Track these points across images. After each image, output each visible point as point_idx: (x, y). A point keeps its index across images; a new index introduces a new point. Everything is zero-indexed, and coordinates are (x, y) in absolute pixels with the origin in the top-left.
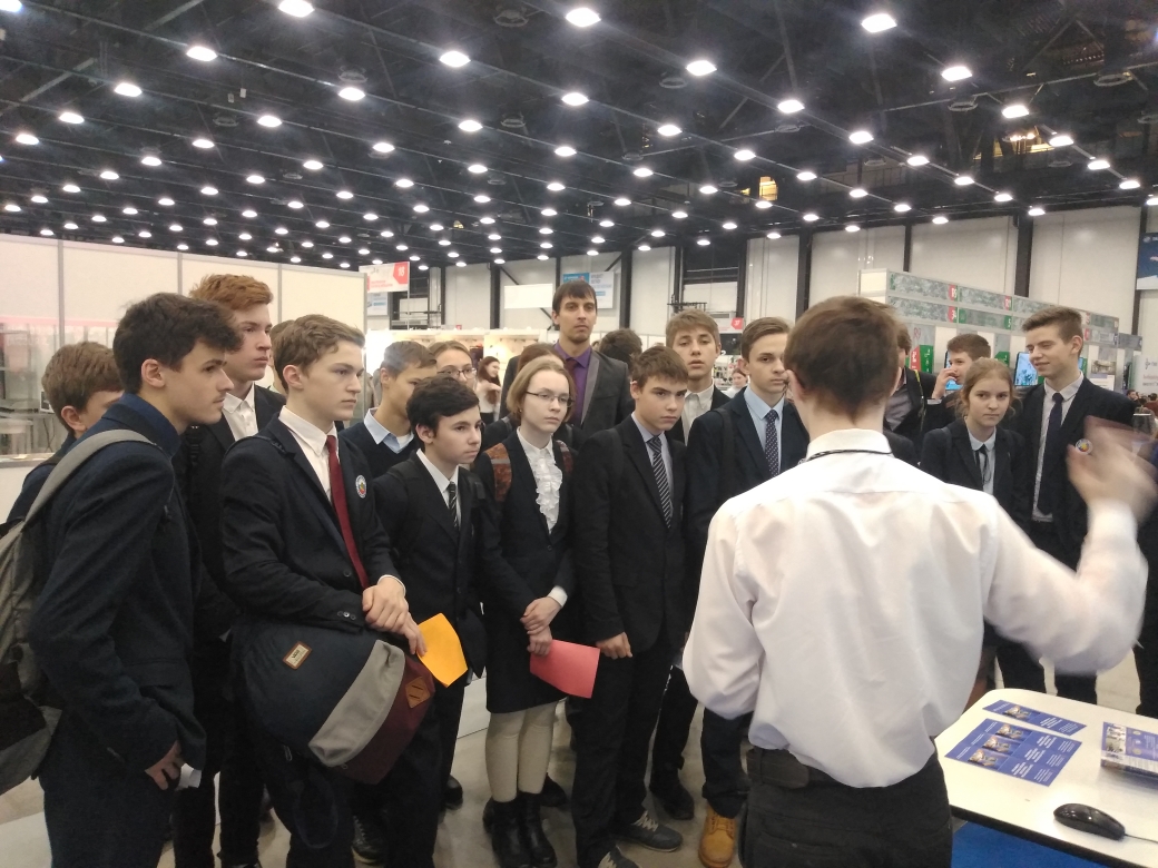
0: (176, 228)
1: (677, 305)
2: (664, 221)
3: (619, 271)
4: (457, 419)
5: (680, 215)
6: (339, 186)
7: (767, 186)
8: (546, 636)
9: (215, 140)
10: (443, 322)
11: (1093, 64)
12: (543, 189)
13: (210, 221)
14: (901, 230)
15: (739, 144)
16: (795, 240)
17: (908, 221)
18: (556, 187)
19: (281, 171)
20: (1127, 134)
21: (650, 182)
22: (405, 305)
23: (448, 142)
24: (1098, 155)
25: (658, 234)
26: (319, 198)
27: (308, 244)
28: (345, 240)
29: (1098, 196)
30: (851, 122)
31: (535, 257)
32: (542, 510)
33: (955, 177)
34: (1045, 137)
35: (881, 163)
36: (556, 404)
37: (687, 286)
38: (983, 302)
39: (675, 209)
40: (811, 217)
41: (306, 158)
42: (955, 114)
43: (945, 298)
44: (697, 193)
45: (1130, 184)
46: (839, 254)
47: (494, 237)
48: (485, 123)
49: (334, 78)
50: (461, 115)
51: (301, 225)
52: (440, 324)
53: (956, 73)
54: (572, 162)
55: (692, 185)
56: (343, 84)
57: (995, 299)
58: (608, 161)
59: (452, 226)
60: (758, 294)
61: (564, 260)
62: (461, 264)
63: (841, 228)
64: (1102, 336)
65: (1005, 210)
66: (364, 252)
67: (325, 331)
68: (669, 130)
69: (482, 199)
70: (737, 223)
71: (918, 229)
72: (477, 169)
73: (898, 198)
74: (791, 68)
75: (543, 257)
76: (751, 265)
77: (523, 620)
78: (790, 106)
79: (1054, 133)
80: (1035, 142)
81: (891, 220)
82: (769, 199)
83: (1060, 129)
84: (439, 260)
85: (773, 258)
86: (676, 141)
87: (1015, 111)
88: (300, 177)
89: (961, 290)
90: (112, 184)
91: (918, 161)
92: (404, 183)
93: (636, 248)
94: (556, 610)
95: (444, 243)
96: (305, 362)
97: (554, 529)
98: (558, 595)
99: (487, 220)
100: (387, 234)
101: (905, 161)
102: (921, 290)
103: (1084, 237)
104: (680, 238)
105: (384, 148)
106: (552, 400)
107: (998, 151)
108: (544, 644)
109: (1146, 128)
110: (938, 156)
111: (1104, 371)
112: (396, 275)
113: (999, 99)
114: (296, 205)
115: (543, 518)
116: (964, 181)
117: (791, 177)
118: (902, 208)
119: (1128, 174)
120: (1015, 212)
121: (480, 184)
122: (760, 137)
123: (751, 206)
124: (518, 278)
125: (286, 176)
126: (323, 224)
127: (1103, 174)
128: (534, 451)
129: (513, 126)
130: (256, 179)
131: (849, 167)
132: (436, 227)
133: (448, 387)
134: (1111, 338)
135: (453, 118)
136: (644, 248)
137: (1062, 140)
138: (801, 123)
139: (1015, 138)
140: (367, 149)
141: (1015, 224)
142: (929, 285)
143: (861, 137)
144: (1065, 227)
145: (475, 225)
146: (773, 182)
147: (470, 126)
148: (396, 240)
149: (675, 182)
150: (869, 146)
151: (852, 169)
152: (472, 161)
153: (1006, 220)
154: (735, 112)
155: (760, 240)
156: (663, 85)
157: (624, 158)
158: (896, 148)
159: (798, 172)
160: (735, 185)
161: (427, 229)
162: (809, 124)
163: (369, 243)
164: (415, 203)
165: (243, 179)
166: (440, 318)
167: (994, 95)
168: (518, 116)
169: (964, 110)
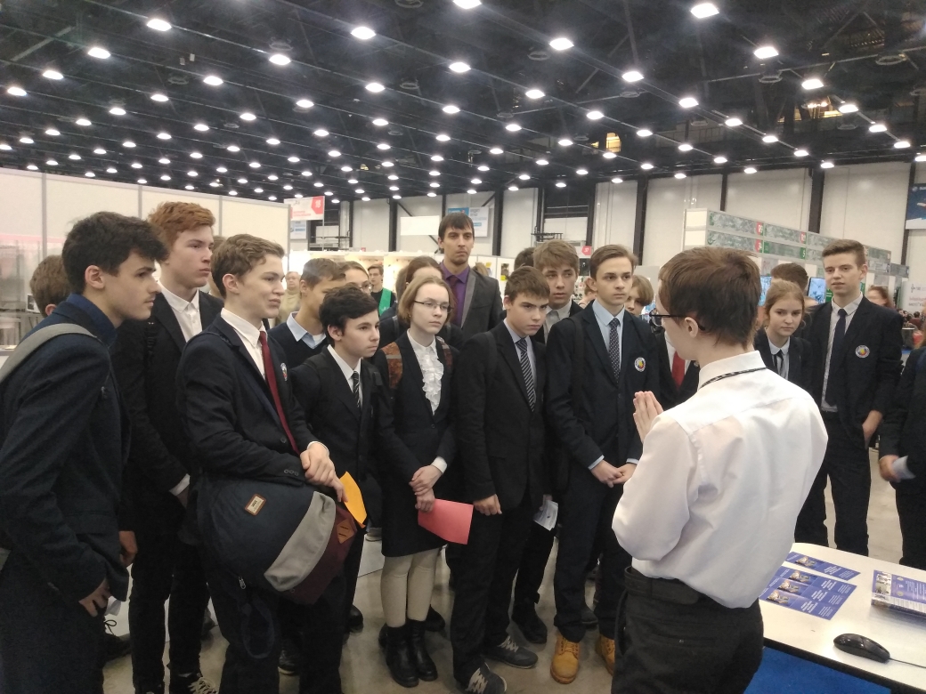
0: (137, 166)
1: (539, 235)
2: (531, 167)
3: (493, 207)
4: (360, 321)
5: (542, 162)
6: (269, 134)
7: (613, 140)
8: (430, 496)
9: (169, 95)
10: (351, 245)
11: (875, 47)
12: (433, 140)
13: (165, 161)
14: (719, 177)
15: (590, 106)
16: (634, 184)
17: (725, 171)
18: (443, 138)
19: (222, 121)
20: (901, 104)
21: (520, 135)
22: (320, 231)
23: (356, 100)
24: (877, 120)
25: (525, 177)
26: (253, 145)
27: (243, 181)
28: (273, 178)
29: (877, 152)
30: (681, 91)
31: (425, 195)
32: (427, 396)
33: (763, 136)
34: (836, 105)
35: (703, 123)
36: (438, 311)
37: (547, 220)
38: (783, 236)
39: (539, 158)
40: (647, 166)
41: (242, 111)
42: (763, 85)
43: (753, 233)
44: (556, 144)
45: (902, 144)
46: (669, 196)
47: (393, 177)
48: (387, 86)
49: (266, 47)
50: (368, 78)
51: (238, 165)
52: (348, 247)
53: (766, 52)
54: (456, 118)
55: (552, 138)
56: (273, 52)
57: (793, 234)
58: (485, 118)
59: (359, 168)
60: (604, 227)
61: (449, 197)
62: (366, 199)
63: (672, 175)
64: (878, 266)
65: (802, 163)
66: (288, 188)
67: (255, 247)
68: (535, 94)
69: (384, 147)
70: (588, 170)
71: (732, 177)
72: (380, 122)
73: (717, 152)
74: (633, 46)
75: (432, 195)
76: (599, 204)
77: (411, 483)
78: (632, 76)
79: (843, 102)
80: (827, 109)
81: (713, 170)
82: (614, 151)
83: (847, 98)
84: (349, 196)
85: (616, 198)
86: (541, 103)
87: (812, 84)
88: (237, 127)
89: (766, 227)
90: (85, 129)
91: (733, 122)
92: (321, 133)
93: (507, 189)
94: (437, 476)
95: (353, 181)
96: (240, 273)
97: (436, 411)
98: (440, 464)
99: (388, 164)
100: (307, 174)
101: (723, 122)
102: (733, 226)
103: (865, 186)
104: (542, 182)
105: (305, 104)
106: (435, 307)
107: (797, 116)
108: (428, 503)
109: (917, 99)
110: (750, 119)
112: (313, 207)
113: (800, 74)
114: (233, 149)
115: (428, 403)
116: (770, 139)
117: (633, 135)
118: (720, 160)
119: (901, 135)
120: (811, 165)
121: (382, 134)
122: (607, 101)
123: (599, 156)
124: (411, 211)
125: (226, 125)
126: (255, 165)
127: (881, 136)
128: (420, 348)
129: (410, 88)
130: (201, 127)
131: (678, 127)
132: (347, 169)
133: (352, 295)
134: (885, 267)
135: (360, 81)
136: (513, 189)
137: (849, 108)
138: (641, 90)
139: (811, 106)
140: (292, 104)
141: (810, 174)
142: (740, 222)
143: (688, 102)
144: (849, 177)
145: (378, 167)
146: (618, 138)
147: (375, 87)
148: (314, 179)
149: (540, 137)
150: (695, 109)
151: (681, 128)
152: (376, 115)
153: (802, 171)
154: (588, 80)
155: (606, 184)
156: (530, 57)
157: (498, 116)
158: (716, 112)
159: (637, 130)
160: (587, 139)
161: (339, 170)
162: (646, 91)
163: (292, 180)
164: (330, 149)
165: (192, 127)
166: (348, 242)
167: (795, 71)
168: (413, 81)
169: (774, 81)
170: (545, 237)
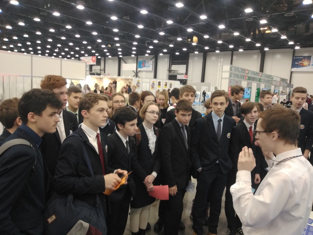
0: (29, 43)
1: (170, 71)
2: (167, 47)
3: (154, 60)
5: (171, 46)
6: (76, 33)
7: (195, 39)
9: (40, 19)
10: (105, 73)
11: (283, 9)
12: (134, 37)
13: (39, 42)
14: (230, 52)
15: (188, 27)
16: (202, 54)
17: (233, 50)
18: (137, 36)
19: (59, 28)
20: (291, 29)
21: (164, 36)
22: (94, 68)
23: (107, 22)
24: (284, 35)
25: (165, 51)
26: (70, 35)
27: (67, 49)
28: (77, 49)
29: (283, 45)
30: (219, 23)
31: (131, 56)
32: (150, 148)
33: (246, 39)
34: (270, 29)
35: (226, 34)
36: (156, 115)
37: (172, 66)
38: (254, 74)
39: (170, 44)
40: (207, 48)
41: (67, 25)
42: (247, 22)
43: (244, 73)
44: (176, 40)
45: (291, 43)
46: (214, 58)
47: (120, 49)
48: (118, 17)
49: (75, 2)
50: (112, 15)
51: (65, 44)
52: (103, 73)
53: (249, 10)
54: (142, 29)
55: (175, 37)
56: (78, 4)
58: (152, 30)
59: (108, 45)
60: (192, 68)
61: (139, 57)
62: (110, 57)
63: (215, 51)
64: (284, 84)
65: (258, 48)
66: (83, 52)
68: (170, 22)
69: (117, 39)
70: (187, 49)
71: (235, 52)
72: (116, 30)
73: (231, 44)
74: (204, 7)
75: (133, 56)
76: (190, 60)
77: (144, 182)
78: (203, 17)
79: (273, 28)
80: (267, 30)
81: (228, 49)
82: (195, 42)
83: (274, 27)
84: (104, 55)
85: (196, 59)
86: (171, 25)
87: (263, 22)
88: (65, 30)
89: (249, 71)
90: (9, 30)
91: (236, 34)
92: (95, 33)
93: (159, 54)
94: (154, 179)
95: (106, 51)
96: (88, 109)
97: (153, 154)
98: (154, 174)
99: (118, 45)
100: (89, 48)
101: (233, 34)
102: (238, 71)
103: (278, 56)
104: (171, 52)
105: (89, 23)
106: (154, 114)
107: (257, 32)
108: (152, 188)
109: (296, 28)
110: (242, 33)
111: (284, 94)
112: (92, 60)
113: (259, 18)
114: (63, 38)
115: (150, 151)
116: (248, 40)
117: (202, 37)
118: (231, 46)
119: (291, 40)
120: (261, 49)
121: (116, 35)
122: (194, 25)
123: (191, 44)
124: (126, 61)
125: (61, 30)
126: (71, 44)
127: (285, 40)
128: (148, 130)
129: (126, 19)
130: (52, 30)
131: (217, 34)
132: (103, 46)
134: (286, 85)
135: (109, 16)
136: (161, 54)
137: (275, 30)
138: (206, 22)
139: (262, 29)
140: (85, 23)
141: (261, 52)
142: (240, 69)
143: (222, 27)
144: (273, 54)
145: (114, 46)
146: (197, 38)
147: (114, 18)
148: (92, 49)
149: (170, 37)
150: (224, 29)
151: (218, 35)
152: (114, 28)
153: (258, 51)
154: (187, 18)
155: (192, 54)
156: (168, 9)
157: (157, 29)
158: (231, 30)
159: (204, 36)
160: (187, 38)
161: (101, 47)
162: (208, 22)
163: (84, 50)
164: (98, 39)
165: (49, 30)
166: (104, 72)
167: (258, 17)
168: (127, 16)
169: (250, 20)
170: (172, 71)
